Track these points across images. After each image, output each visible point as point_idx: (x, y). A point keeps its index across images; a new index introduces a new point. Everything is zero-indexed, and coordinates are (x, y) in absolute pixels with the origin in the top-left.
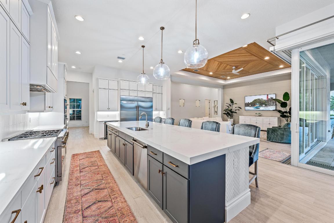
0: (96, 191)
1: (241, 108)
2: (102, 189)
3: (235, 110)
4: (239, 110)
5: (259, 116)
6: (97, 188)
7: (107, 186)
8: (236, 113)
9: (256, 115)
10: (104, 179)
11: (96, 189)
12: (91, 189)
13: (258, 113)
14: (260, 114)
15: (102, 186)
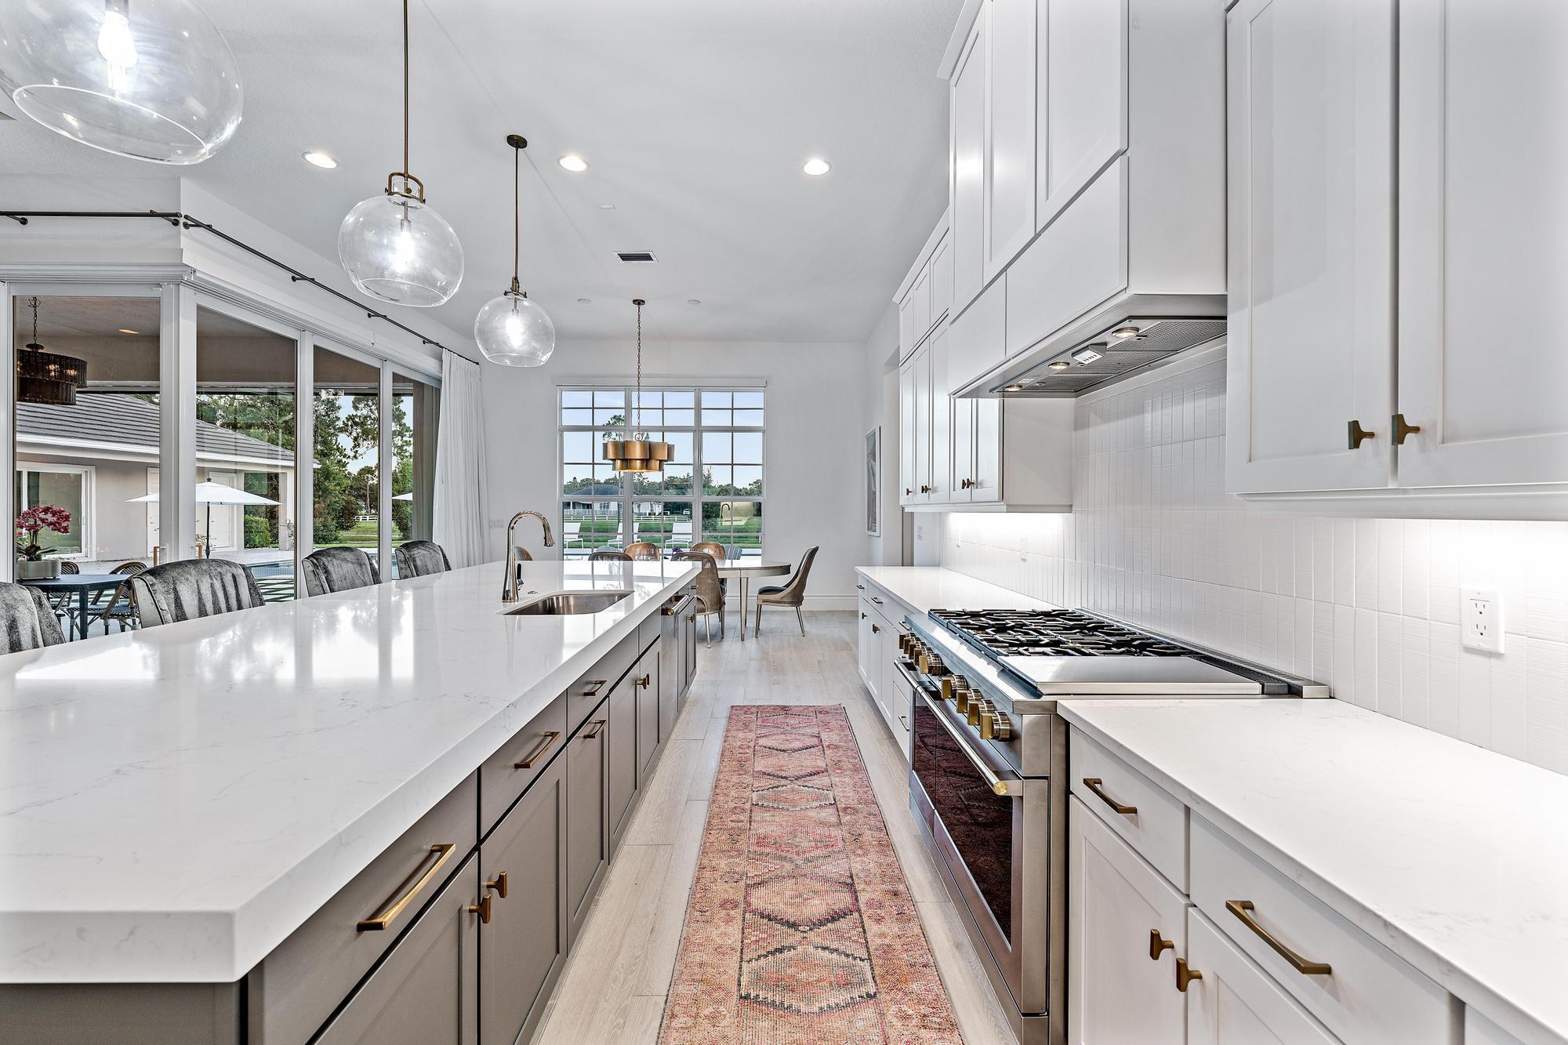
0: (784, 774)
2: (769, 774)
6: (783, 782)
7: (748, 779)
10: (748, 806)
11: (786, 778)
12: (800, 782)
15: (764, 782)
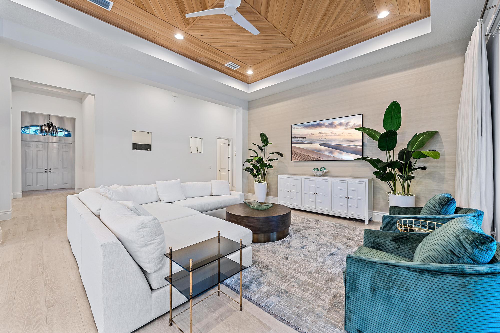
1: (281, 155)
3: (270, 160)
4: (277, 159)
5: (324, 175)
8: (271, 167)
9: (315, 172)
13: (319, 169)
14: (325, 169)
